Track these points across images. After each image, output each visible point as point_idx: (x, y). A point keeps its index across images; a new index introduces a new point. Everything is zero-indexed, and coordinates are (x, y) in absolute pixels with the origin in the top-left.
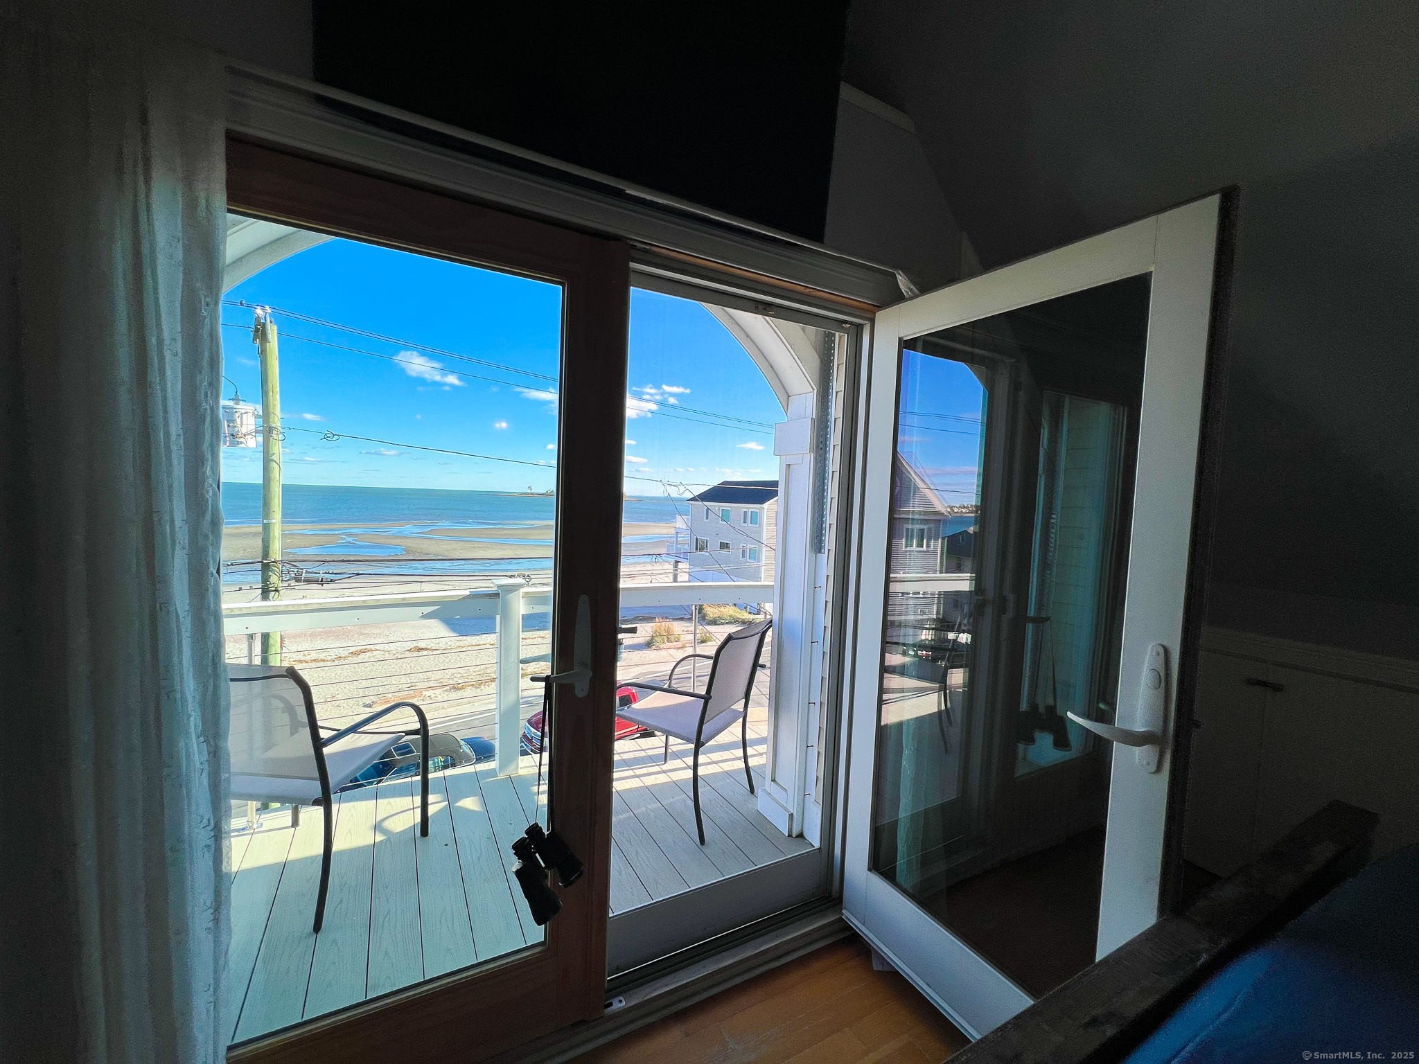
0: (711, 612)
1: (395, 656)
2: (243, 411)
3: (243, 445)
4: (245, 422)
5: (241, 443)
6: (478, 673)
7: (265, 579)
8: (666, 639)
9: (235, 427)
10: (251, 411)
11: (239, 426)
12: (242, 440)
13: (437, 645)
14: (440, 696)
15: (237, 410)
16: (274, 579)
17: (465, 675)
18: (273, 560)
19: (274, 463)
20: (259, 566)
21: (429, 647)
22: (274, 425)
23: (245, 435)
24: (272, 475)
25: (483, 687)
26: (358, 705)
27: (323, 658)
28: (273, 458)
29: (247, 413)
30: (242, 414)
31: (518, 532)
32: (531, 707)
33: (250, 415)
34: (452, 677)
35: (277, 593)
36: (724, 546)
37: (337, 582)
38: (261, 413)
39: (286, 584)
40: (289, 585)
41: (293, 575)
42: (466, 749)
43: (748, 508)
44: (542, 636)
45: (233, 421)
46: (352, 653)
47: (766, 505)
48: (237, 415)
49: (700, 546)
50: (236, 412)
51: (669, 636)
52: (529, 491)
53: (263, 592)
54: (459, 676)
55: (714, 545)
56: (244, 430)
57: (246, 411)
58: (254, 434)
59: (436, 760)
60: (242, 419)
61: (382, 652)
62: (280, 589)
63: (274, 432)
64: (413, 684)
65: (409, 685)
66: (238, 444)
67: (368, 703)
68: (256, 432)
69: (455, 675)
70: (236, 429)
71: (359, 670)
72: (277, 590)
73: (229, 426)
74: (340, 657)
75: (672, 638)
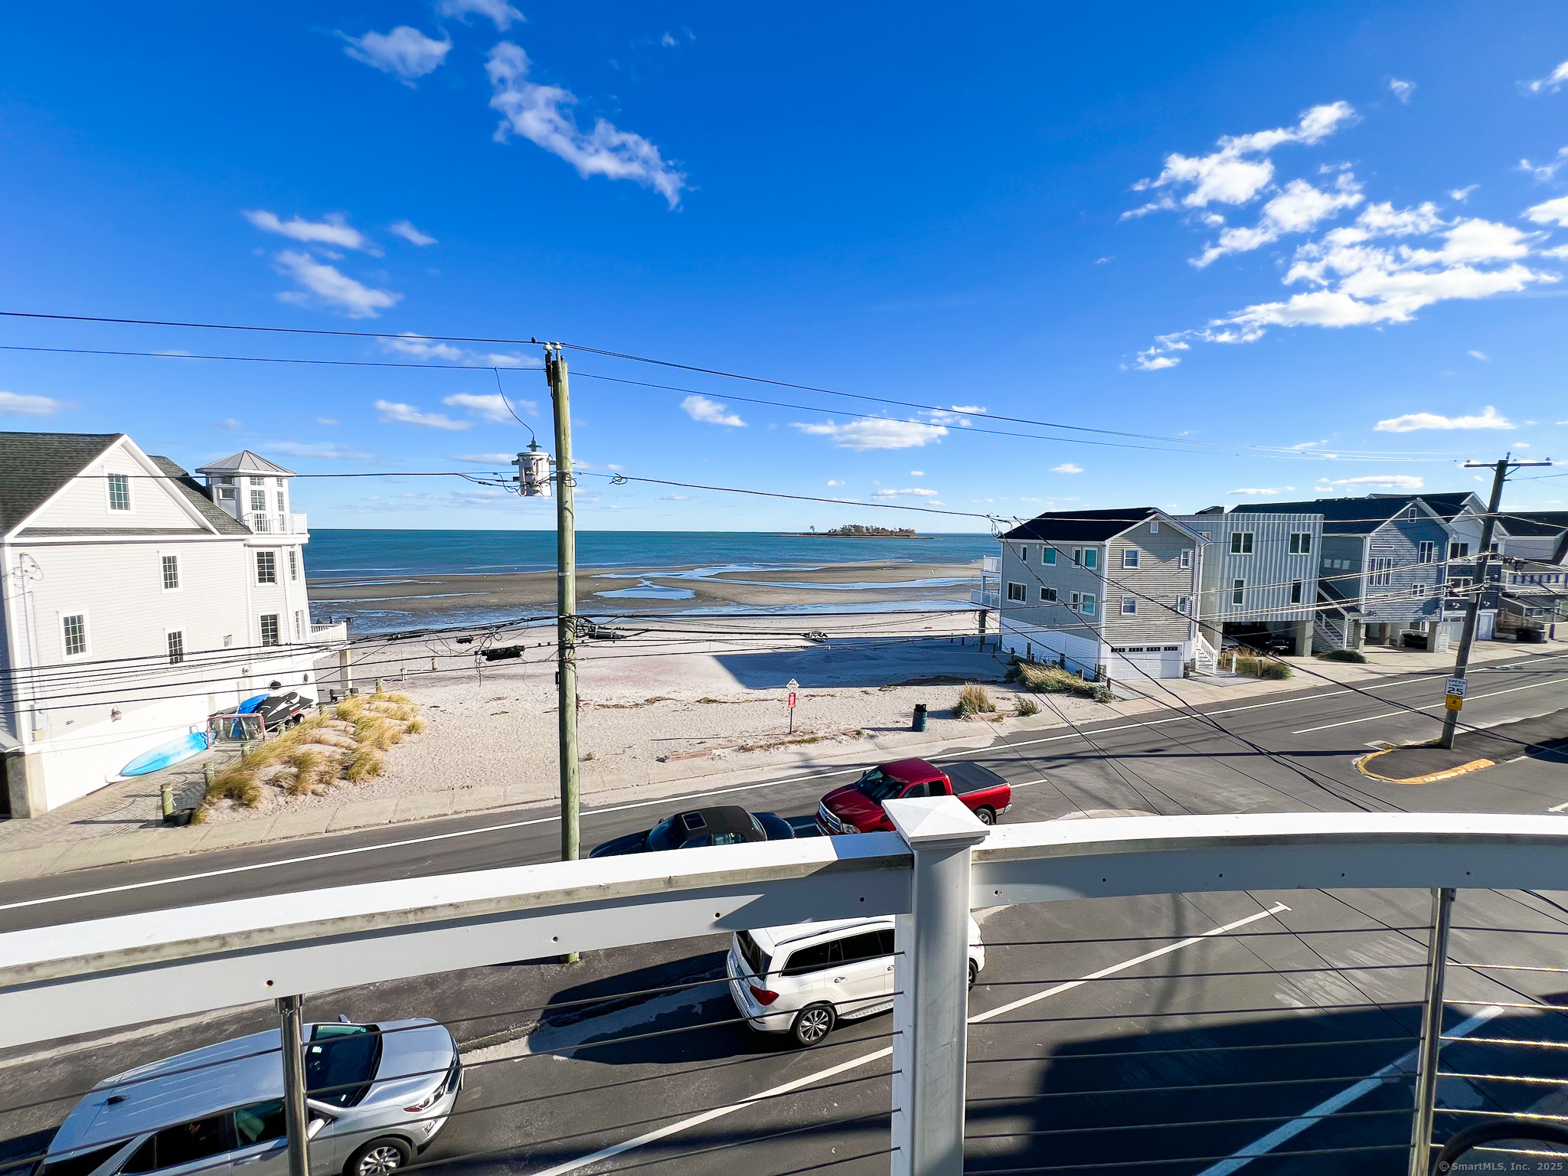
0: (1033, 674)
1: (687, 707)
2: (538, 458)
3: (539, 494)
4: (540, 470)
5: (538, 491)
6: (767, 733)
7: (562, 635)
8: (977, 708)
9: (532, 474)
10: (545, 458)
11: (535, 473)
12: (538, 488)
13: (725, 698)
14: (728, 756)
15: (534, 457)
16: (569, 635)
17: (754, 734)
18: (568, 615)
19: (567, 512)
20: (555, 621)
21: (718, 699)
22: (566, 471)
23: (540, 483)
24: (566, 524)
25: (772, 750)
26: (652, 758)
27: (622, 704)
28: (566, 506)
29: (541, 459)
30: (537, 460)
31: (801, 575)
32: (824, 779)
33: (545, 461)
34: (741, 735)
35: (572, 650)
36: (1048, 595)
37: (628, 638)
38: (555, 459)
39: (580, 640)
40: (583, 642)
41: (587, 631)
42: (757, 825)
43: (1082, 546)
44: (831, 693)
45: (530, 469)
46: (648, 700)
47: (1108, 542)
48: (533, 461)
49: (1016, 592)
50: (532, 459)
51: (982, 706)
52: (811, 531)
53: (560, 649)
54: (748, 734)
55: (1034, 592)
56: (539, 478)
57: (540, 457)
58: (548, 481)
59: (727, 836)
60: (537, 466)
61: (675, 702)
62: (575, 645)
63: (567, 479)
64: (703, 740)
65: (699, 741)
66: (534, 493)
67: (661, 757)
68: (551, 479)
69: (744, 733)
70: (533, 477)
71: (653, 720)
72: (572, 647)
73: (526, 475)
74: (637, 704)
75: (986, 707)
